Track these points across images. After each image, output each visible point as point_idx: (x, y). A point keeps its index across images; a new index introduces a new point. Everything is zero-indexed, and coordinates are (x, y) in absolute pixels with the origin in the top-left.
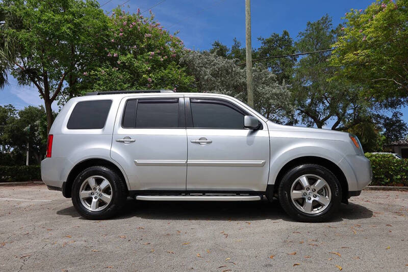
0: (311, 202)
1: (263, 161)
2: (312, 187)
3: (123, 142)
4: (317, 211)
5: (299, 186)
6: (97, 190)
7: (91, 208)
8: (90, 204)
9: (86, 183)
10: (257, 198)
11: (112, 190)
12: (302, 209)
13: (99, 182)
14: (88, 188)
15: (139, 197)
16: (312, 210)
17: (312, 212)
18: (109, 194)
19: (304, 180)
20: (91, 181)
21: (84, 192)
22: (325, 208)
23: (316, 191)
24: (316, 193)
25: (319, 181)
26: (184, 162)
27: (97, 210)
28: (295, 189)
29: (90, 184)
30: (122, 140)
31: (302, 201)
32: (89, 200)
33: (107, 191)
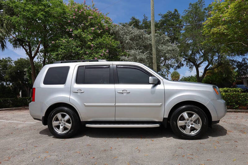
0: (190, 127)
1: (161, 104)
2: (190, 118)
3: (77, 93)
4: (193, 133)
5: (183, 119)
6: (63, 121)
7: (59, 132)
8: (59, 129)
9: (56, 117)
10: (158, 125)
11: (71, 121)
12: (184, 132)
13: (63, 116)
14: (57, 120)
15: (88, 125)
16: (190, 132)
17: (191, 134)
18: (70, 123)
19: (185, 115)
20: (59, 116)
21: (55, 122)
22: (198, 131)
23: (193, 121)
24: (192, 122)
25: (194, 115)
26: (113, 104)
27: (63, 133)
28: (180, 120)
29: (58, 117)
30: (76, 91)
31: (184, 127)
32: (58, 127)
33: (68, 121)
